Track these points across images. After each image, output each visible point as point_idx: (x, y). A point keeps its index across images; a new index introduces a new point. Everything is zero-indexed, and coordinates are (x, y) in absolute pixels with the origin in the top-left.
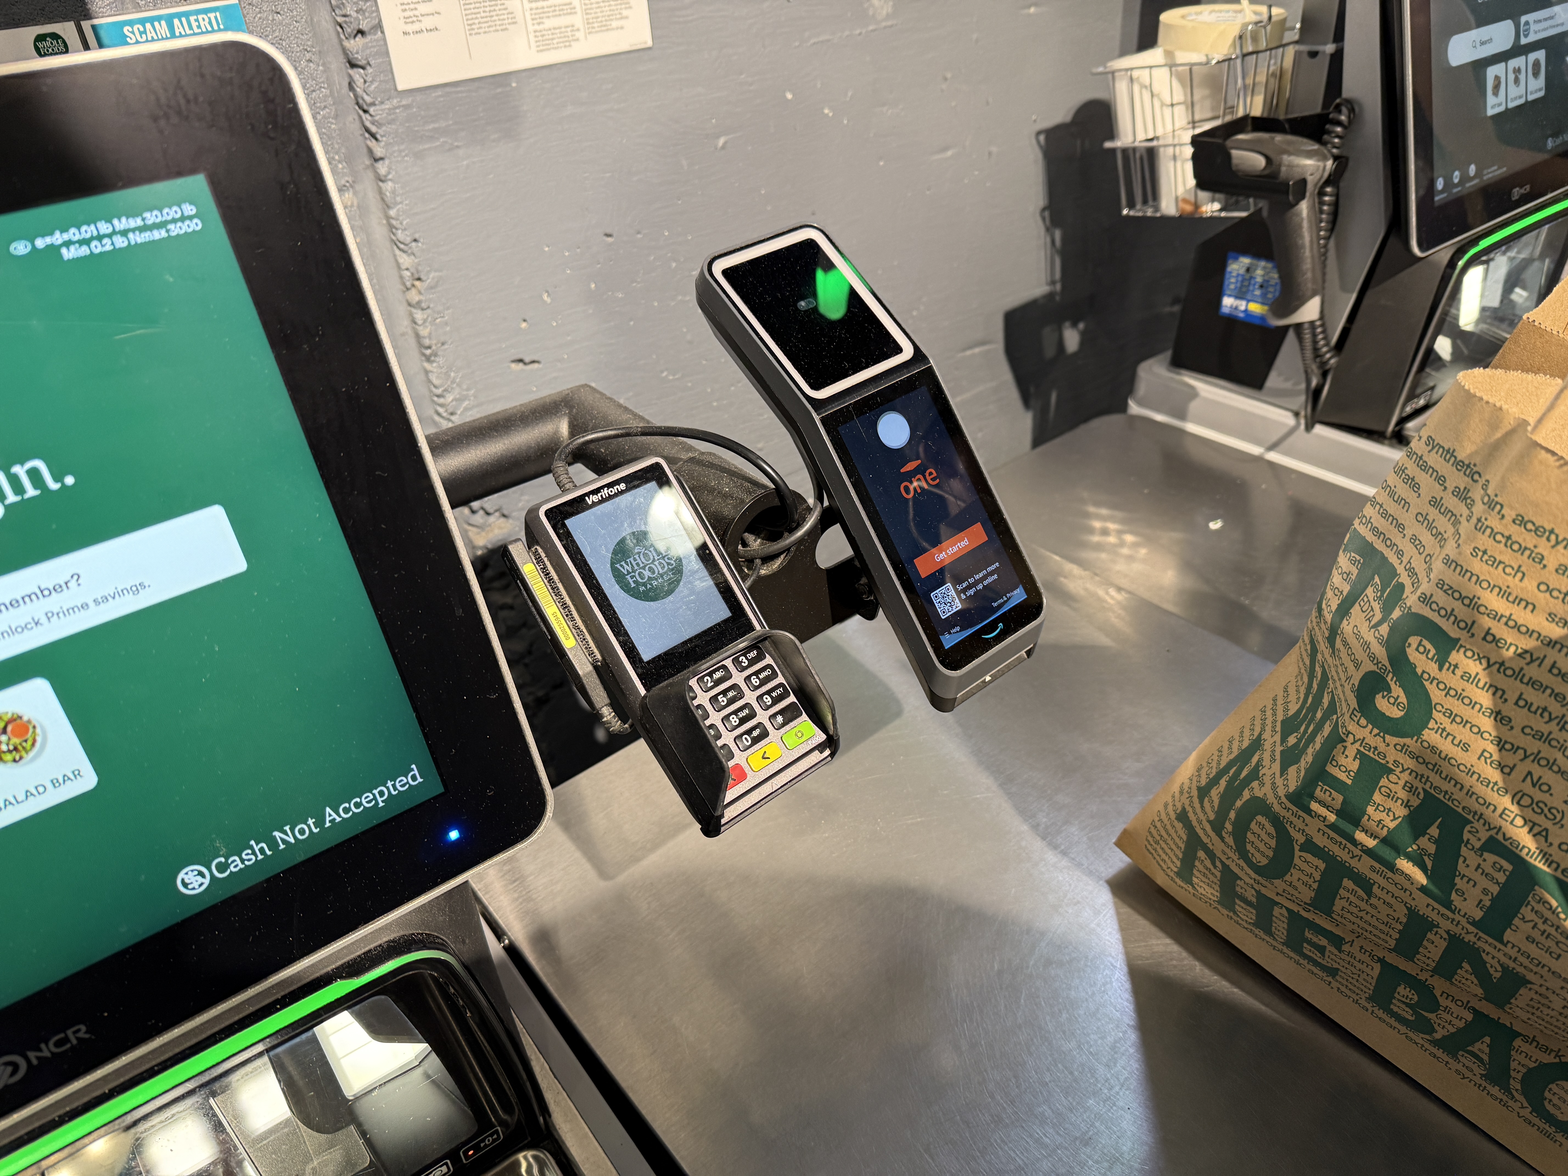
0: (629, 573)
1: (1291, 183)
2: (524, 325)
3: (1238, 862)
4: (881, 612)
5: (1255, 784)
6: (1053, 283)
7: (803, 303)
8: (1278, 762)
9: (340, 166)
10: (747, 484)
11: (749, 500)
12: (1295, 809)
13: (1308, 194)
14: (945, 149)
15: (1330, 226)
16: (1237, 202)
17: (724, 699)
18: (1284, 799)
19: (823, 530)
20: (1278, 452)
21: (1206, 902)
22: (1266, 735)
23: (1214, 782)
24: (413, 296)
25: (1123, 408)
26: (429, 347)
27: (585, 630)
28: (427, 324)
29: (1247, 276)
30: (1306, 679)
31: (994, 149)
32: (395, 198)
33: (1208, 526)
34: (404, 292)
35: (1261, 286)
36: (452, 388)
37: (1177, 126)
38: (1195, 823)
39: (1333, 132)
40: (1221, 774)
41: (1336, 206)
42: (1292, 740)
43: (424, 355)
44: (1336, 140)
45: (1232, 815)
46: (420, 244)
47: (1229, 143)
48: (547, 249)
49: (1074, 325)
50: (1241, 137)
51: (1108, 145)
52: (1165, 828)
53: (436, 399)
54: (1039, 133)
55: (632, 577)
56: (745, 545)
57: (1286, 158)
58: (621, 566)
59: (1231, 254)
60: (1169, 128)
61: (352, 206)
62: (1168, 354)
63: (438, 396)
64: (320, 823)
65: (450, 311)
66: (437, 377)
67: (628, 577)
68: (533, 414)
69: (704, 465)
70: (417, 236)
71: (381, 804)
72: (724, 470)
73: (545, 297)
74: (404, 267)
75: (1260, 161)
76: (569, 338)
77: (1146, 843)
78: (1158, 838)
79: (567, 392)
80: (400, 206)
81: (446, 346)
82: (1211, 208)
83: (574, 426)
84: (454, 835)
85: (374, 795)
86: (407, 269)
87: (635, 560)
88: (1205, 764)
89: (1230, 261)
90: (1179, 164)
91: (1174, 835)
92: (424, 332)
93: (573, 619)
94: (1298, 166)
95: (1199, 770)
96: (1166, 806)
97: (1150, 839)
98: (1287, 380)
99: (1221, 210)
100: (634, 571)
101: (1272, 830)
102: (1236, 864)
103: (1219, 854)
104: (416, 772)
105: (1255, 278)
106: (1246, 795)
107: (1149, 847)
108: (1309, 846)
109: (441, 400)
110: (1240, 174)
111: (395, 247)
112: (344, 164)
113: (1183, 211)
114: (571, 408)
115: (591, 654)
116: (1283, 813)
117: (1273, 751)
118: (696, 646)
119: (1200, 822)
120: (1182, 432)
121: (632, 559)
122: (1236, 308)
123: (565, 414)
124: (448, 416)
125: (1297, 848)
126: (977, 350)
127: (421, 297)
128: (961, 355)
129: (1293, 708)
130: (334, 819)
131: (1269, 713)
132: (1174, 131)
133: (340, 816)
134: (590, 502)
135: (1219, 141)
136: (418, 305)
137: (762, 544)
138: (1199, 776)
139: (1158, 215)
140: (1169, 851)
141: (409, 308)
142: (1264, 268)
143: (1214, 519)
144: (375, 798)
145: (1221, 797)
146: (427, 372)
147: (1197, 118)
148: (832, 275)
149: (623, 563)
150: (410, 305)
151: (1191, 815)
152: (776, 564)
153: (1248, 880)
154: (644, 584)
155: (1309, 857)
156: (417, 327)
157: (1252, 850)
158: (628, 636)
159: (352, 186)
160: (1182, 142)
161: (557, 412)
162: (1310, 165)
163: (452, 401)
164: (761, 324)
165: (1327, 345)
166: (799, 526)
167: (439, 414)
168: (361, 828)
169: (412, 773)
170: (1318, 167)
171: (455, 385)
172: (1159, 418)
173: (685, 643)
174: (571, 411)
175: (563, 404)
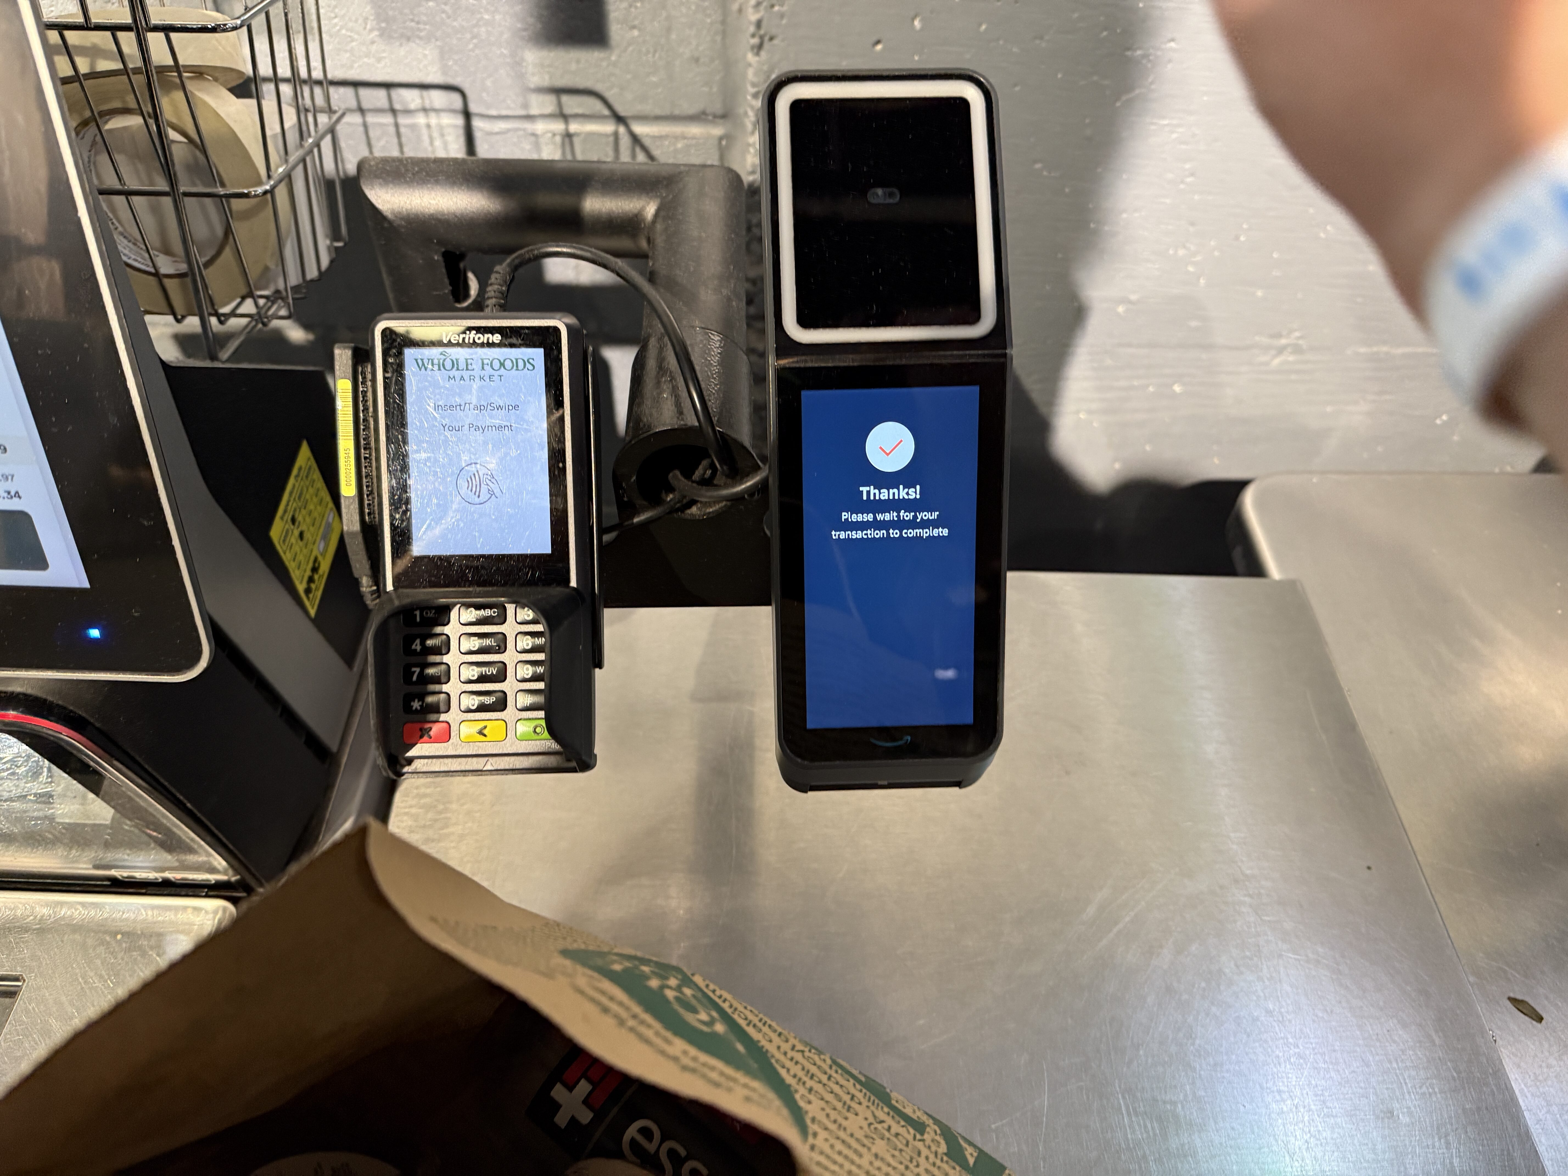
2: (877, 47)
27: (375, 484)
28: (761, 8)
65: (792, 2)
81: (775, 42)
93: (369, 465)
114: (670, 191)
115: (371, 513)
123: (660, 196)
161: (652, 191)
174: (667, 196)
175: (665, 183)
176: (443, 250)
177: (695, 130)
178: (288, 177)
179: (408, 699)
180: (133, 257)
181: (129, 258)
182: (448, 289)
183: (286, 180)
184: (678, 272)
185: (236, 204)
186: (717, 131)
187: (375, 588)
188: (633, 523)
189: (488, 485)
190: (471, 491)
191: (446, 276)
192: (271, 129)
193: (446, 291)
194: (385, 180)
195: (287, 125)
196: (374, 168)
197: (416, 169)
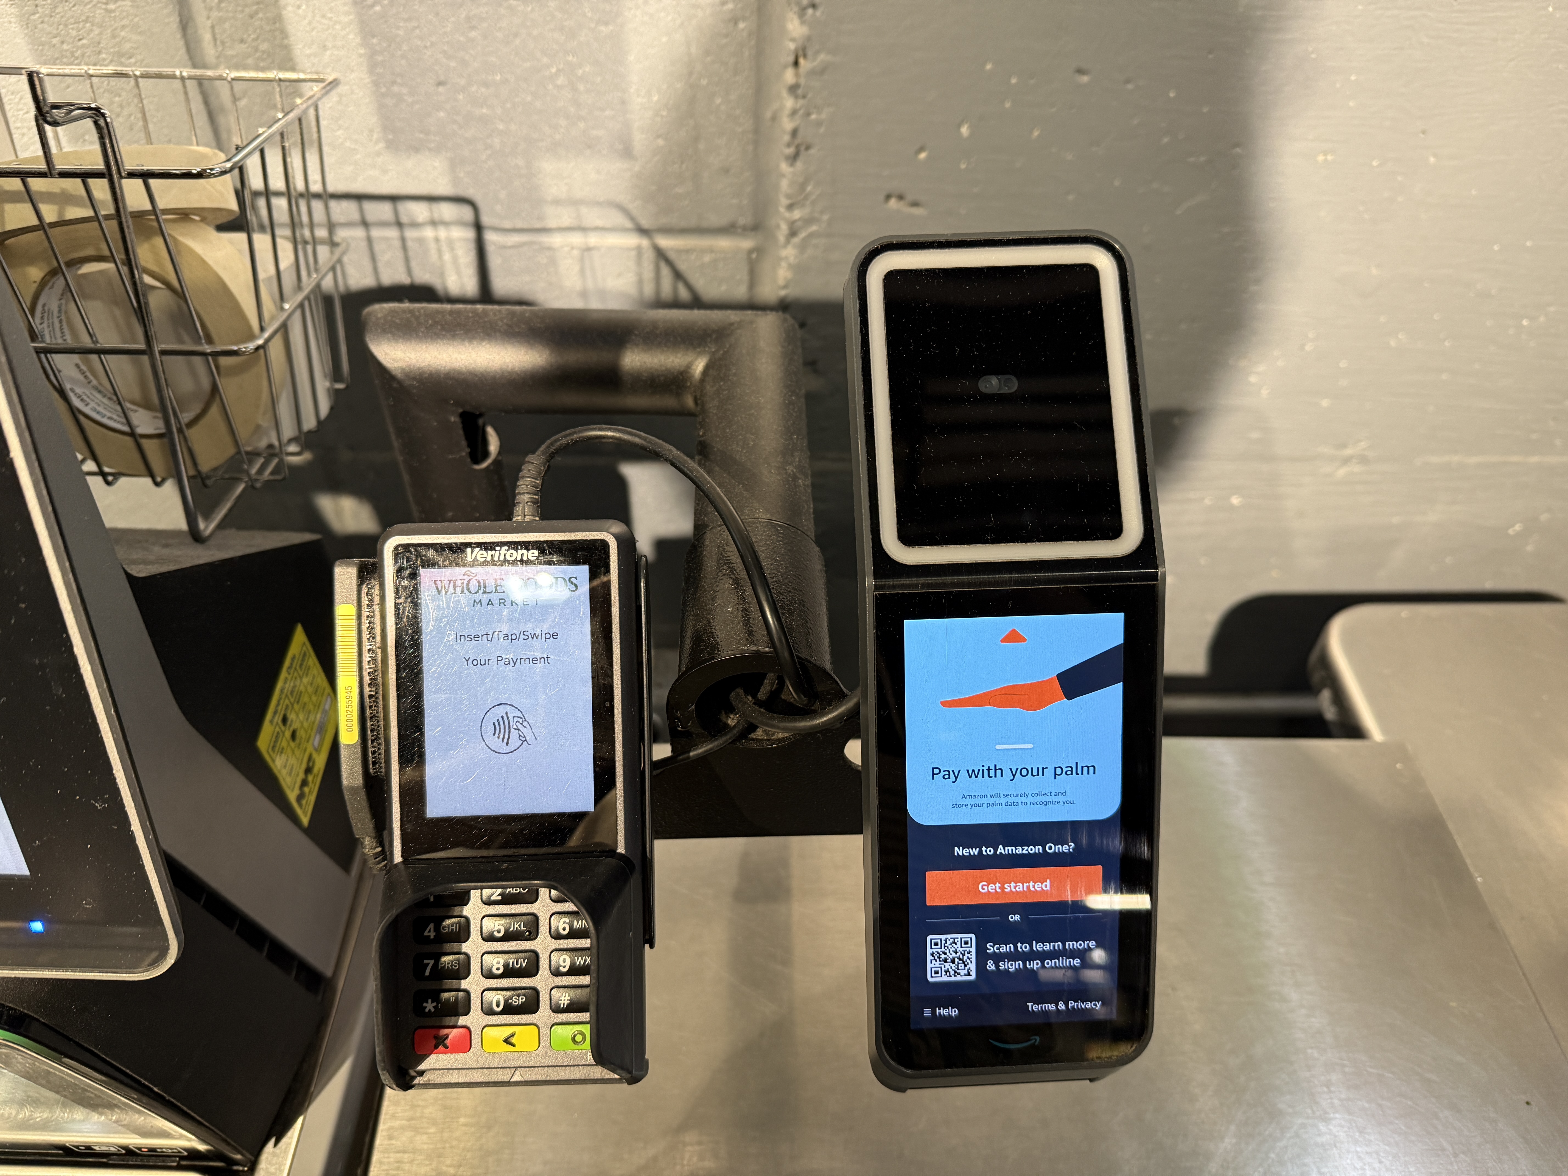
2: (921, 155)
24: (790, 76)
26: (789, 146)
27: (382, 728)
28: (797, 117)
36: (803, 205)
43: (783, 153)
48: (988, 67)
65: (831, 109)
66: (789, 186)
68: (667, 335)
73: (965, 128)
74: (790, 37)
81: (812, 151)
84: (37, 927)
86: (793, 40)
109: (787, 214)
111: (789, 8)
114: (720, 346)
115: (377, 762)
123: (708, 351)
124: (789, 236)
134: (470, 558)
136: (792, 90)
146: (781, 175)
156: (784, 117)
167: (780, 230)
171: (807, 202)
174: (717, 351)
175: (714, 336)
176: (461, 410)
177: (724, 243)
178: (284, 328)
179: (422, 996)
180: (109, 414)
181: (104, 416)
182: (465, 452)
183: (282, 330)
184: (734, 446)
185: (224, 361)
186: (746, 244)
187: (379, 849)
188: (689, 757)
189: (519, 730)
190: (498, 738)
191: (463, 438)
192: (265, 271)
193: (464, 454)
194: (393, 335)
195: (283, 266)
196: (382, 321)
197: (430, 322)
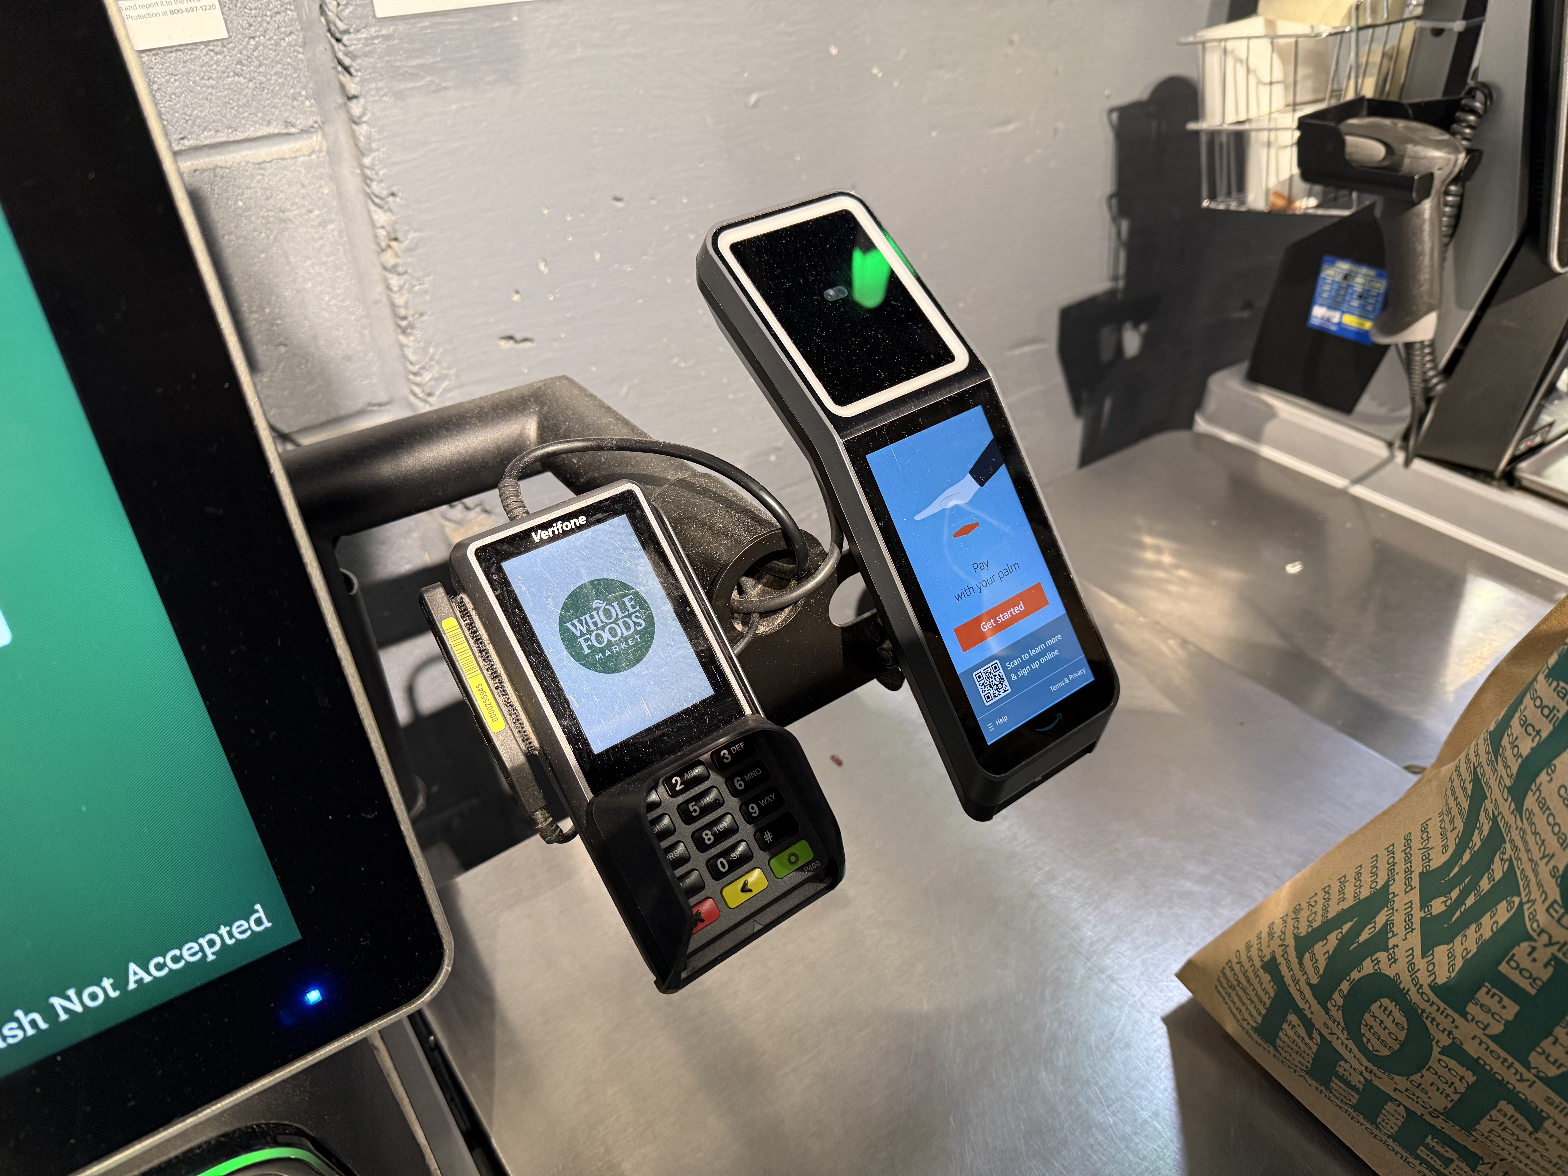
0: (582, 634)
1: (1416, 177)
2: (516, 297)
3: (1345, 1042)
4: (906, 684)
5: (1382, 956)
6: (1115, 278)
7: (831, 292)
8: (1417, 933)
9: (307, 103)
10: (746, 519)
11: (747, 540)
12: (1442, 1006)
13: (1433, 192)
14: (1006, 122)
15: (1450, 231)
16: (1335, 199)
17: (696, 807)
18: (1426, 989)
19: (840, 580)
20: (1365, 486)
21: (1290, 1067)
22: (1397, 887)
23: (1319, 934)
24: (389, 258)
25: (1189, 424)
26: (404, 318)
27: (519, 708)
28: (404, 291)
29: (1345, 284)
30: (1460, 825)
31: (1060, 125)
32: (370, 144)
33: (1285, 569)
34: (379, 253)
35: (1360, 297)
36: (431, 366)
37: (1275, 107)
38: (1288, 980)
39: (1465, 121)
40: (1330, 926)
41: (1459, 208)
42: (1438, 906)
43: (399, 326)
44: (1468, 131)
45: (1345, 986)
46: (398, 200)
47: (1342, 127)
48: (546, 212)
49: (1136, 326)
50: (1353, 121)
51: (1192, 126)
52: (1245, 973)
53: (411, 377)
54: (1111, 111)
55: (586, 640)
56: (741, 592)
57: (1411, 149)
58: (574, 625)
59: (1327, 258)
60: (1265, 109)
61: (320, 151)
62: (1245, 366)
63: (415, 374)
64: (121, 983)
65: (431, 278)
66: (414, 353)
67: (581, 640)
68: (494, 410)
69: (696, 491)
70: (395, 189)
71: (211, 958)
72: (719, 498)
73: (542, 266)
74: (378, 225)
75: (1378, 151)
76: (568, 315)
77: (1217, 984)
78: (1235, 983)
79: (539, 385)
80: (376, 153)
81: (425, 318)
82: (1307, 204)
83: (544, 427)
84: (314, 996)
85: (200, 946)
86: (383, 227)
87: (592, 617)
88: (1304, 905)
89: (1325, 266)
90: (1273, 151)
91: (1258, 987)
92: (400, 300)
93: (505, 693)
94: (1425, 158)
95: (1297, 910)
96: (1248, 947)
97: (1222, 979)
98: (1381, 405)
99: (1318, 206)
100: (590, 632)
101: (1403, 1021)
102: (1341, 1042)
103: (1318, 1024)
104: (261, 914)
105: (1353, 286)
106: (1368, 967)
107: (1221, 989)
108: (1455, 1051)
109: (418, 379)
110: (1354, 165)
111: (370, 202)
112: (312, 101)
113: (1273, 205)
114: (542, 404)
115: (526, 739)
116: (1423, 1005)
117: (1409, 916)
118: (664, 734)
119: (1297, 982)
120: (1255, 456)
121: (587, 616)
122: (1328, 320)
123: (534, 412)
124: (425, 398)
125: (1436, 1050)
126: (1027, 349)
127: (398, 261)
128: (1009, 353)
129: (1438, 860)
130: (142, 979)
131: (1399, 856)
132: (1270, 113)
133: (149, 973)
134: (537, 540)
135: (1332, 124)
136: (393, 269)
137: (762, 593)
138: (1297, 919)
139: (1243, 209)
140: (1248, 1002)
141: (384, 273)
142: (1366, 275)
143: (1292, 561)
144: (202, 949)
145: (1329, 958)
146: (402, 346)
147: (1299, 99)
148: (871, 257)
149: (575, 621)
150: (385, 268)
151: (1284, 969)
152: (779, 620)
153: (1356, 1064)
154: (602, 651)
155: (1453, 1063)
156: (392, 295)
157: (1368, 1035)
158: (575, 718)
159: (320, 128)
160: (1278, 127)
161: (525, 409)
162: (1440, 158)
163: (430, 380)
164: (776, 316)
165: (1434, 368)
166: (809, 574)
167: (415, 395)
168: (177, 992)
169: (255, 916)
170: (1449, 160)
171: (433, 363)
172: (1230, 437)
173: (649, 731)
